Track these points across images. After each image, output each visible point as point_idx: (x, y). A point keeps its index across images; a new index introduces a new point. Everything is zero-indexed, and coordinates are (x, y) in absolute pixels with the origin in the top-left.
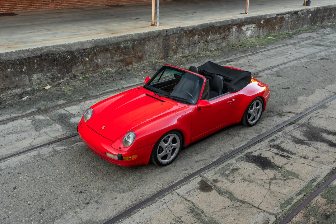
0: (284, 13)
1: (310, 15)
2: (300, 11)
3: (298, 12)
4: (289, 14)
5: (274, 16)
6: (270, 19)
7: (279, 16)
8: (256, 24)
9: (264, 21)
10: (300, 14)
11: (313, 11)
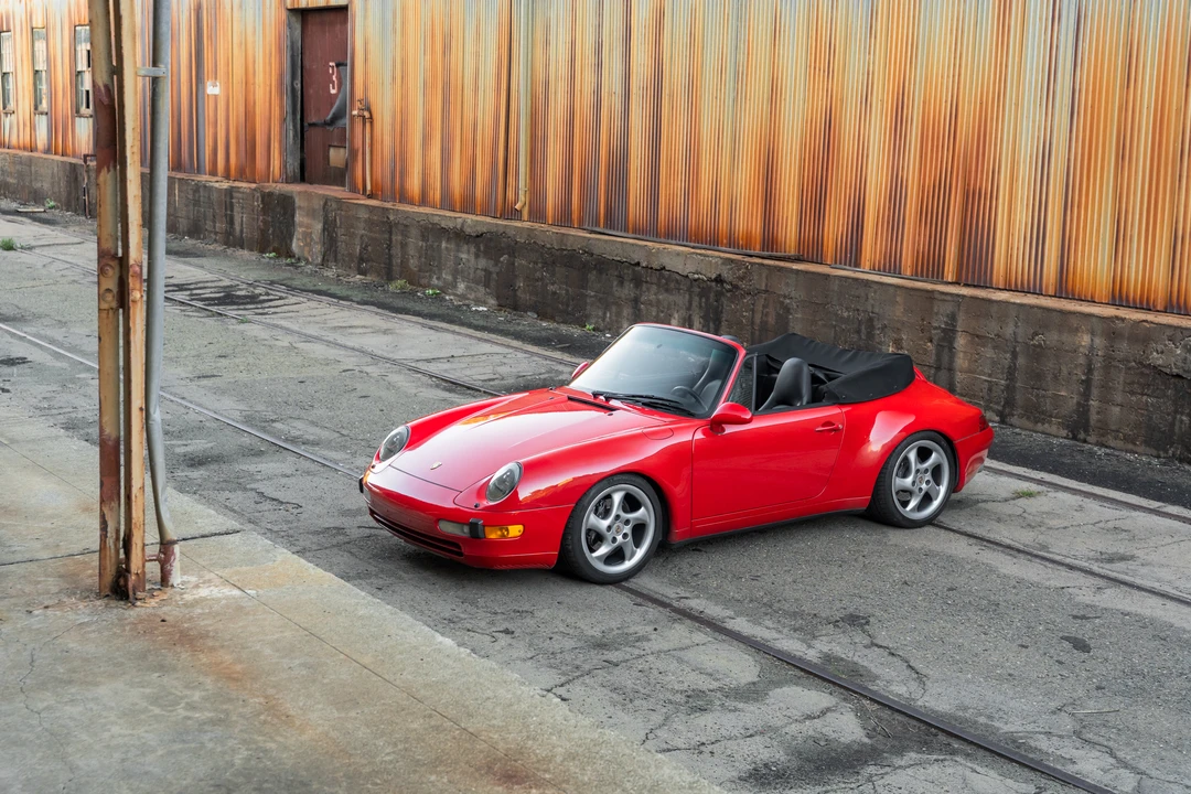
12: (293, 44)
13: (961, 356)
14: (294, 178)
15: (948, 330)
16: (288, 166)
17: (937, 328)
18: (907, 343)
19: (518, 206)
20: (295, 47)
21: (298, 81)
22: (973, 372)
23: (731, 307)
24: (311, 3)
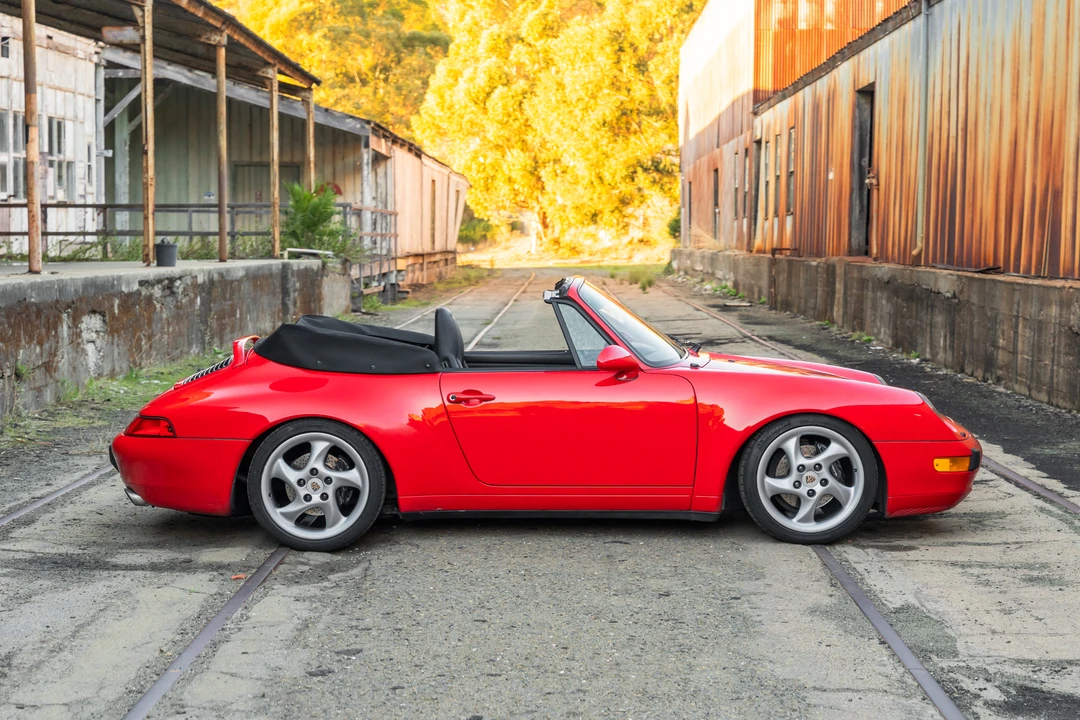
0: (151, 277)
1: (199, 299)
2: (180, 278)
3: (176, 279)
4: (160, 286)
5: (136, 287)
6: (129, 300)
7: (144, 288)
8: (104, 316)
9: (119, 306)
10: (180, 290)
11: (202, 286)
12: (861, 123)
13: (1020, 339)
14: (859, 253)
15: (1017, 317)
16: (853, 240)
17: (1014, 316)
18: (1006, 333)
19: (914, 252)
20: (864, 127)
21: (866, 159)
22: (1023, 353)
23: (958, 320)
24: (863, 83)
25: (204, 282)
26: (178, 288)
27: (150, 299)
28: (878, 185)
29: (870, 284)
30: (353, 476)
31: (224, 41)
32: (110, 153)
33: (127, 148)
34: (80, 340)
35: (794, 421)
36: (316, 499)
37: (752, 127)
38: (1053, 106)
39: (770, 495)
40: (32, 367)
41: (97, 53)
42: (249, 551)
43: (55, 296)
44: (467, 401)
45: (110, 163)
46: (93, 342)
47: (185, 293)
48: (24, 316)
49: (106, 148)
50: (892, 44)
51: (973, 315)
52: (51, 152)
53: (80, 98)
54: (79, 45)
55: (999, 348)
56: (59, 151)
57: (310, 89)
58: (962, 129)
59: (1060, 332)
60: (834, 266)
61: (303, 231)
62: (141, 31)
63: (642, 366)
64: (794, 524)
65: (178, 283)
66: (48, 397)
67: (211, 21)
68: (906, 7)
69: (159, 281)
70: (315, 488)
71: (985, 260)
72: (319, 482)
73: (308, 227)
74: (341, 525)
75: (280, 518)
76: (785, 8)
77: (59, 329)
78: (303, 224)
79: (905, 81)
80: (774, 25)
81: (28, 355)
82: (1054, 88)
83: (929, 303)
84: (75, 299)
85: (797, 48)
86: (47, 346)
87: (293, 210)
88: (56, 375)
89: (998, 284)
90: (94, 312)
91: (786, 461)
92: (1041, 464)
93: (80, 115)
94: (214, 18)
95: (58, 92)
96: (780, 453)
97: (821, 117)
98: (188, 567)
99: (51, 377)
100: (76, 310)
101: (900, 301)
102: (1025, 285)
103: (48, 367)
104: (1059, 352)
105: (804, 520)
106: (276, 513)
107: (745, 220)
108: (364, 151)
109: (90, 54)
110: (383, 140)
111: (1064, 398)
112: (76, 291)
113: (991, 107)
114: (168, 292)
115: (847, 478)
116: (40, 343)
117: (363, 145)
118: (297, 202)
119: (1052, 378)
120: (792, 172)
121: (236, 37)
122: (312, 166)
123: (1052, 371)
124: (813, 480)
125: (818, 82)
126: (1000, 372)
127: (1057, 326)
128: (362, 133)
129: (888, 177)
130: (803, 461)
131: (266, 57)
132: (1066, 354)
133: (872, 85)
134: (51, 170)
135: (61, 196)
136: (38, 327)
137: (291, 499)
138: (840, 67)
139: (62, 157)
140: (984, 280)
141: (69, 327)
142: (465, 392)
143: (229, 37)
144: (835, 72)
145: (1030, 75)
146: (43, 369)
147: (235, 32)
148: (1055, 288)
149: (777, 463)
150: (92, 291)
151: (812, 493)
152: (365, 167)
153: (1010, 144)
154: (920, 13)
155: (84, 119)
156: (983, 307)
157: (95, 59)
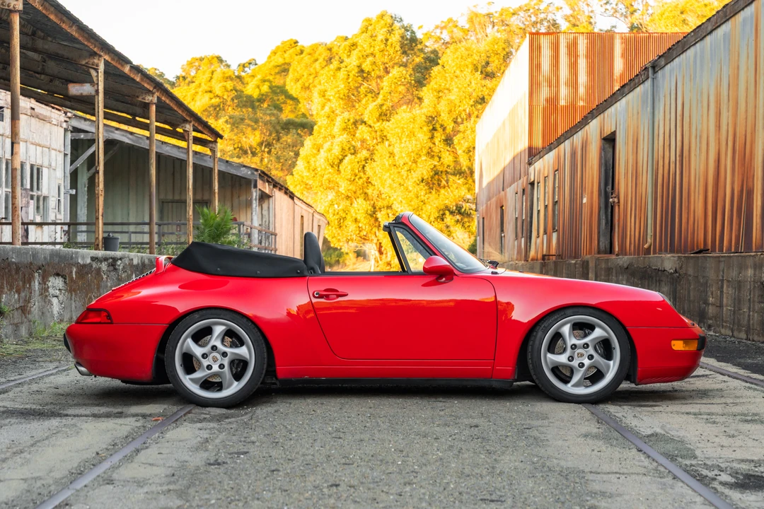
0: (100, 255)
2: (121, 259)
4: (106, 263)
5: (89, 261)
6: (83, 270)
7: (94, 263)
8: (65, 279)
9: (76, 272)
10: (121, 268)
11: (137, 266)
12: (606, 161)
13: (725, 295)
14: (605, 253)
15: (722, 281)
16: (601, 244)
17: (720, 280)
18: (714, 293)
19: (646, 246)
20: (608, 164)
21: (610, 187)
22: (727, 306)
23: (679, 288)
24: (607, 132)
25: (138, 264)
26: (119, 266)
27: (99, 270)
28: (619, 202)
29: (614, 271)
30: (243, 351)
31: (155, 100)
32: (74, 192)
33: (86, 189)
34: (47, 294)
35: (569, 311)
36: (216, 368)
37: (527, 174)
38: (746, 131)
39: (551, 367)
40: (12, 308)
41: (65, 121)
42: (166, 406)
43: (30, 259)
44: (327, 297)
45: (74, 199)
46: (57, 296)
47: (124, 270)
48: (7, 271)
49: (71, 188)
50: (627, 103)
51: (690, 283)
52: (32, 189)
53: (53, 152)
54: (53, 115)
55: (709, 304)
56: (38, 189)
57: (215, 142)
58: (679, 156)
59: (755, 287)
60: (588, 262)
61: (210, 241)
62: (96, 86)
63: (456, 272)
64: (569, 388)
65: (119, 262)
66: (23, 331)
67: (146, 85)
68: (637, 75)
69: (106, 259)
70: (215, 360)
71: (697, 246)
72: (218, 356)
73: (213, 239)
74: (233, 388)
75: (189, 383)
76: (550, 90)
77: (32, 284)
78: (209, 236)
79: (638, 127)
80: (542, 102)
81: (9, 299)
82: (746, 118)
83: (658, 279)
84: (44, 263)
85: (559, 118)
86: (23, 294)
87: (203, 227)
88: (30, 317)
89: (708, 259)
90: (58, 275)
91: (562, 342)
92: (745, 367)
93: (53, 164)
94: (148, 84)
95: (38, 147)
96: (558, 336)
97: (577, 160)
98: (120, 415)
99: (26, 317)
100: (45, 271)
101: (636, 280)
102: (728, 256)
103: (24, 310)
104: (754, 301)
105: (575, 385)
106: (186, 378)
107: (523, 239)
108: (253, 190)
109: (61, 122)
110: (267, 184)
111: (758, 335)
112: (45, 258)
113: (700, 137)
114: (111, 268)
115: (608, 355)
116: (18, 292)
117: (252, 186)
118: (205, 220)
119: (749, 321)
120: (556, 202)
121: (163, 98)
122: (217, 195)
123: (749, 316)
124: (582, 355)
125: (575, 136)
126: (710, 322)
127: (752, 283)
128: (252, 178)
129: (626, 196)
130: (574, 341)
131: (184, 115)
132: (760, 302)
133: (614, 133)
134: (32, 202)
135: (38, 220)
136: (16, 280)
137: (197, 369)
138: (591, 124)
139: (39, 193)
140: (698, 257)
141: (40, 283)
142: (326, 290)
143: (158, 97)
144: (587, 127)
145: (728, 111)
146: (20, 311)
147: (163, 95)
148: (751, 256)
149: (556, 342)
150: (56, 260)
151: (581, 365)
152: (254, 202)
153: (715, 161)
154: (648, 78)
155: (56, 167)
156: (697, 277)
157: (65, 125)
